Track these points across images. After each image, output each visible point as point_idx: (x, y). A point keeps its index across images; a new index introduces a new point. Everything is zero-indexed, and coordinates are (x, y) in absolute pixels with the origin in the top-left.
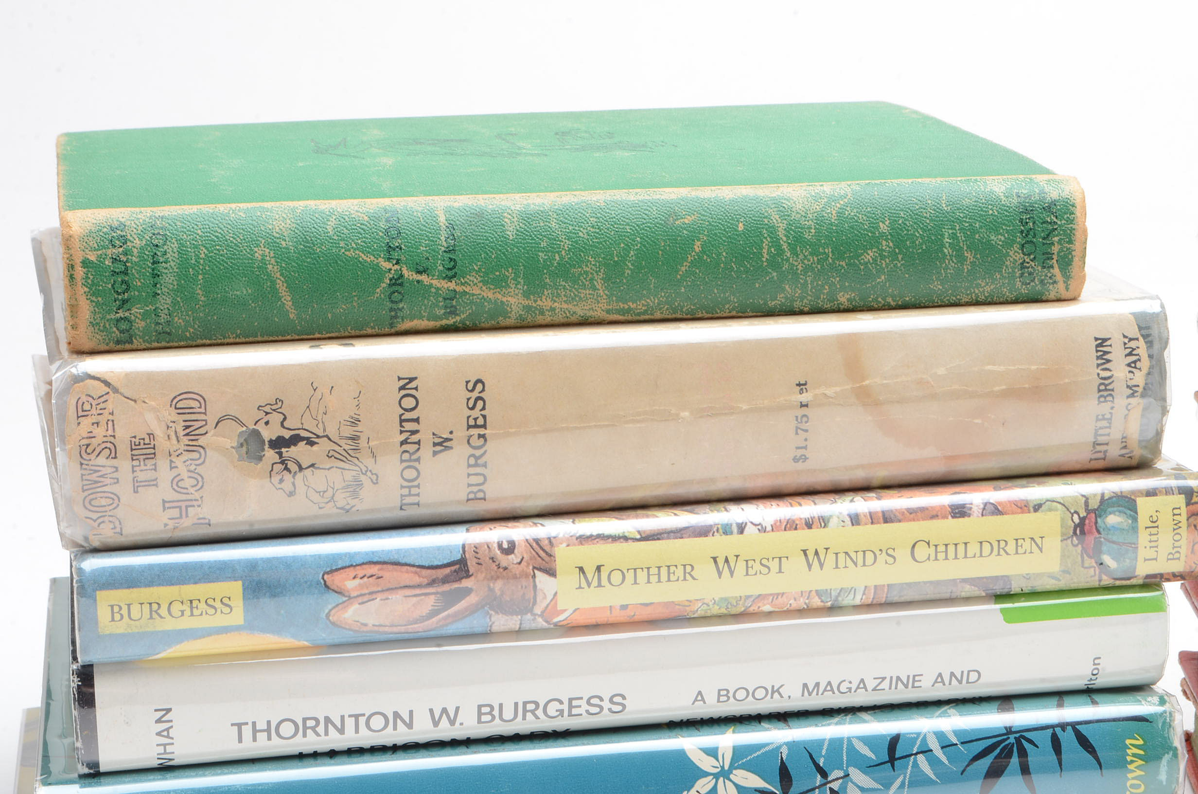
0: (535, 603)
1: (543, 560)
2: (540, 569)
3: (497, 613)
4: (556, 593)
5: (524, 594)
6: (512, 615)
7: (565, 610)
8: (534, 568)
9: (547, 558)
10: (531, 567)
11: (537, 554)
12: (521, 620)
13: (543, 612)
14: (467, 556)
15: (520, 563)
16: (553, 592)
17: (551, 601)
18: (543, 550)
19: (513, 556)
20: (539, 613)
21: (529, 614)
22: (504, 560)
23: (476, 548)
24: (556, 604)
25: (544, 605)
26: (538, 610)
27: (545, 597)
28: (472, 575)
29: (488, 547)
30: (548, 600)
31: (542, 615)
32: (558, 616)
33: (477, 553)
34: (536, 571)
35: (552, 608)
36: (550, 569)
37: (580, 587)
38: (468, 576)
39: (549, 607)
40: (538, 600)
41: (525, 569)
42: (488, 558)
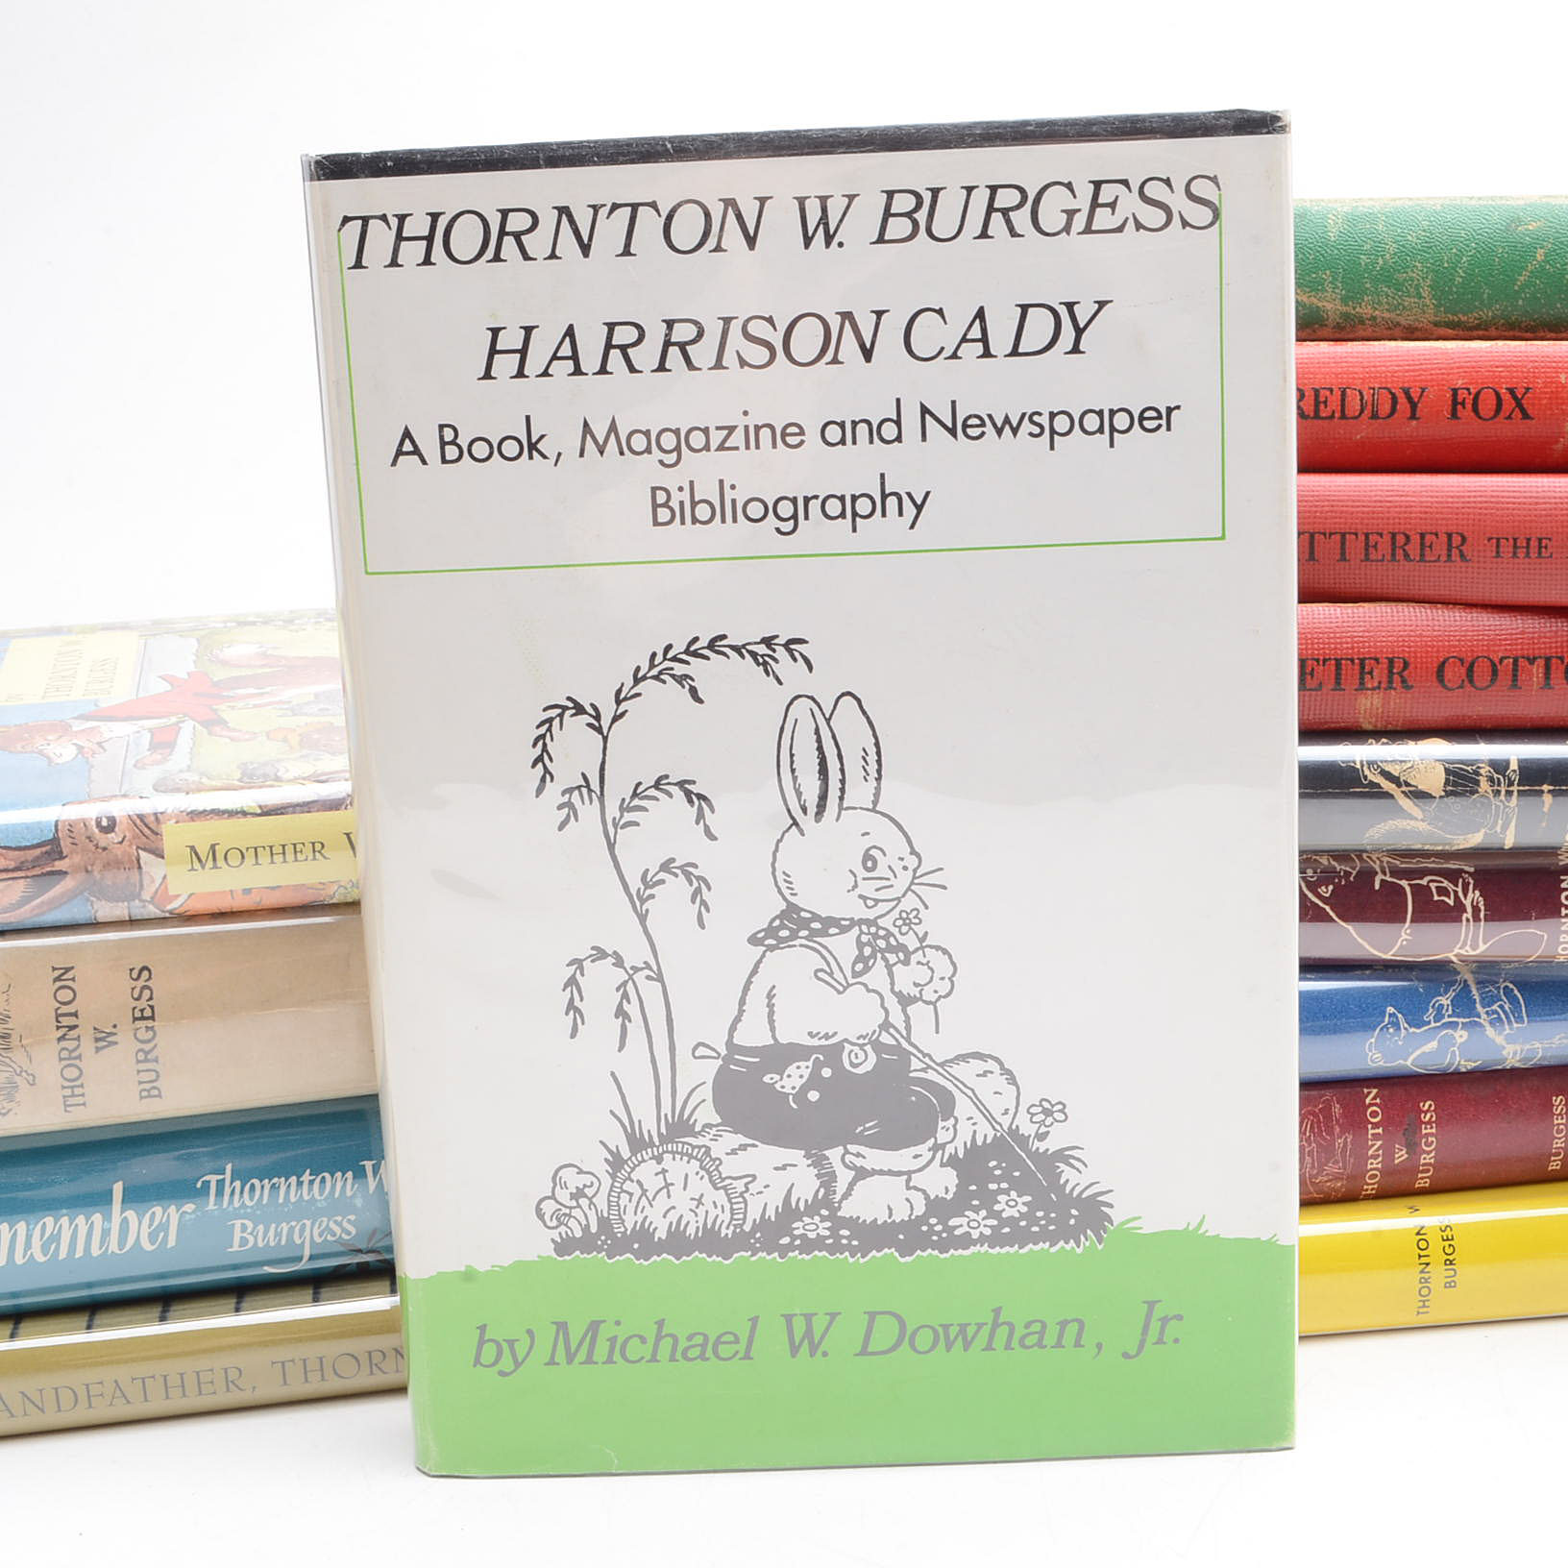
0: (142, 886)
1: (147, 838)
2: (144, 850)
3: (98, 899)
4: (165, 877)
5: (128, 877)
6: (117, 901)
7: (178, 896)
8: (138, 847)
9: (153, 837)
10: (135, 847)
11: (141, 832)
12: (129, 908)
13: (152, 898)
14: (60, 835)
15: (121, 843)
16: (162, 876)
17: (161, 885)
18: (149, 828)
19: (113, 834)
20: (149, 899)
21: (137, 901)
22: (104, 839)
23: (71, 827)
24: (166, 888)
25: (154, 889)
26: (146, 895)
27: (153, 881)
28: (66, 856)
29: (85, 825)
30: (157, 885)
31: (152, 901)
32: (170, 902)
33: (71, 832)
34: (140, 851)
35: (162, 894)
36: (157, 849)
37: (193, 869)
38: (62, 857)
39: (160, 892)
40: (145, 883)
41: (127, 849)
42: (84, 838)
